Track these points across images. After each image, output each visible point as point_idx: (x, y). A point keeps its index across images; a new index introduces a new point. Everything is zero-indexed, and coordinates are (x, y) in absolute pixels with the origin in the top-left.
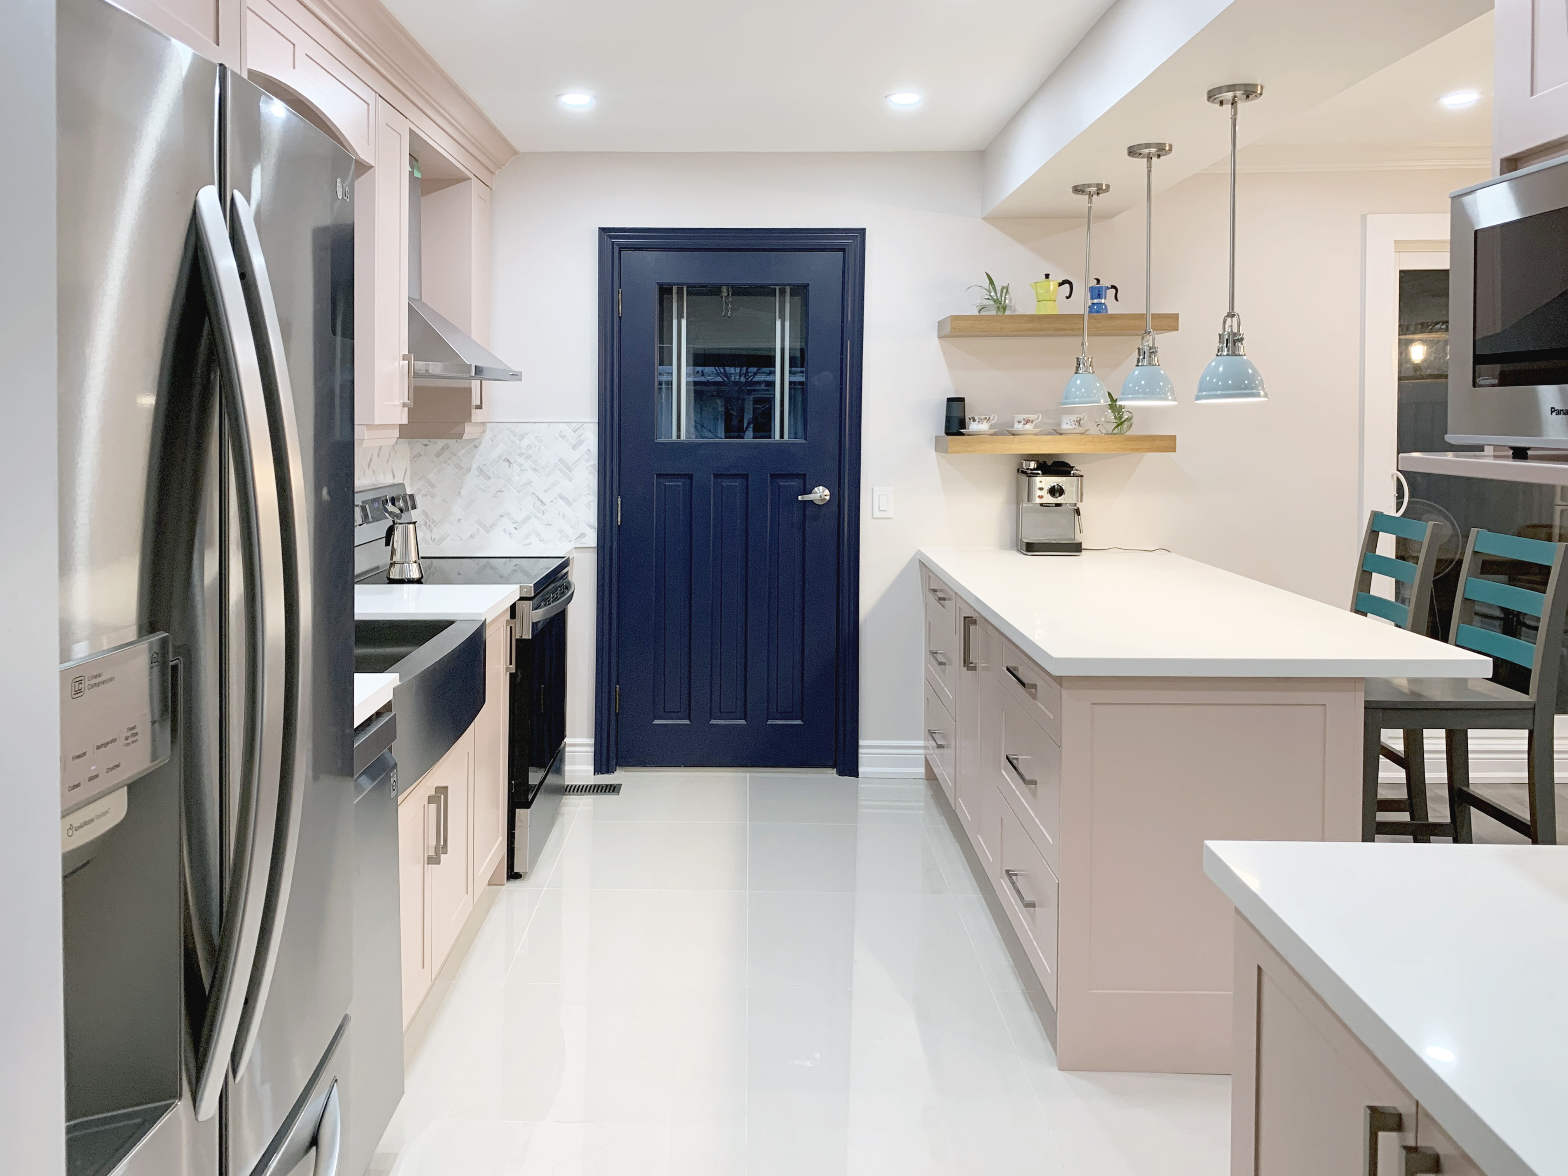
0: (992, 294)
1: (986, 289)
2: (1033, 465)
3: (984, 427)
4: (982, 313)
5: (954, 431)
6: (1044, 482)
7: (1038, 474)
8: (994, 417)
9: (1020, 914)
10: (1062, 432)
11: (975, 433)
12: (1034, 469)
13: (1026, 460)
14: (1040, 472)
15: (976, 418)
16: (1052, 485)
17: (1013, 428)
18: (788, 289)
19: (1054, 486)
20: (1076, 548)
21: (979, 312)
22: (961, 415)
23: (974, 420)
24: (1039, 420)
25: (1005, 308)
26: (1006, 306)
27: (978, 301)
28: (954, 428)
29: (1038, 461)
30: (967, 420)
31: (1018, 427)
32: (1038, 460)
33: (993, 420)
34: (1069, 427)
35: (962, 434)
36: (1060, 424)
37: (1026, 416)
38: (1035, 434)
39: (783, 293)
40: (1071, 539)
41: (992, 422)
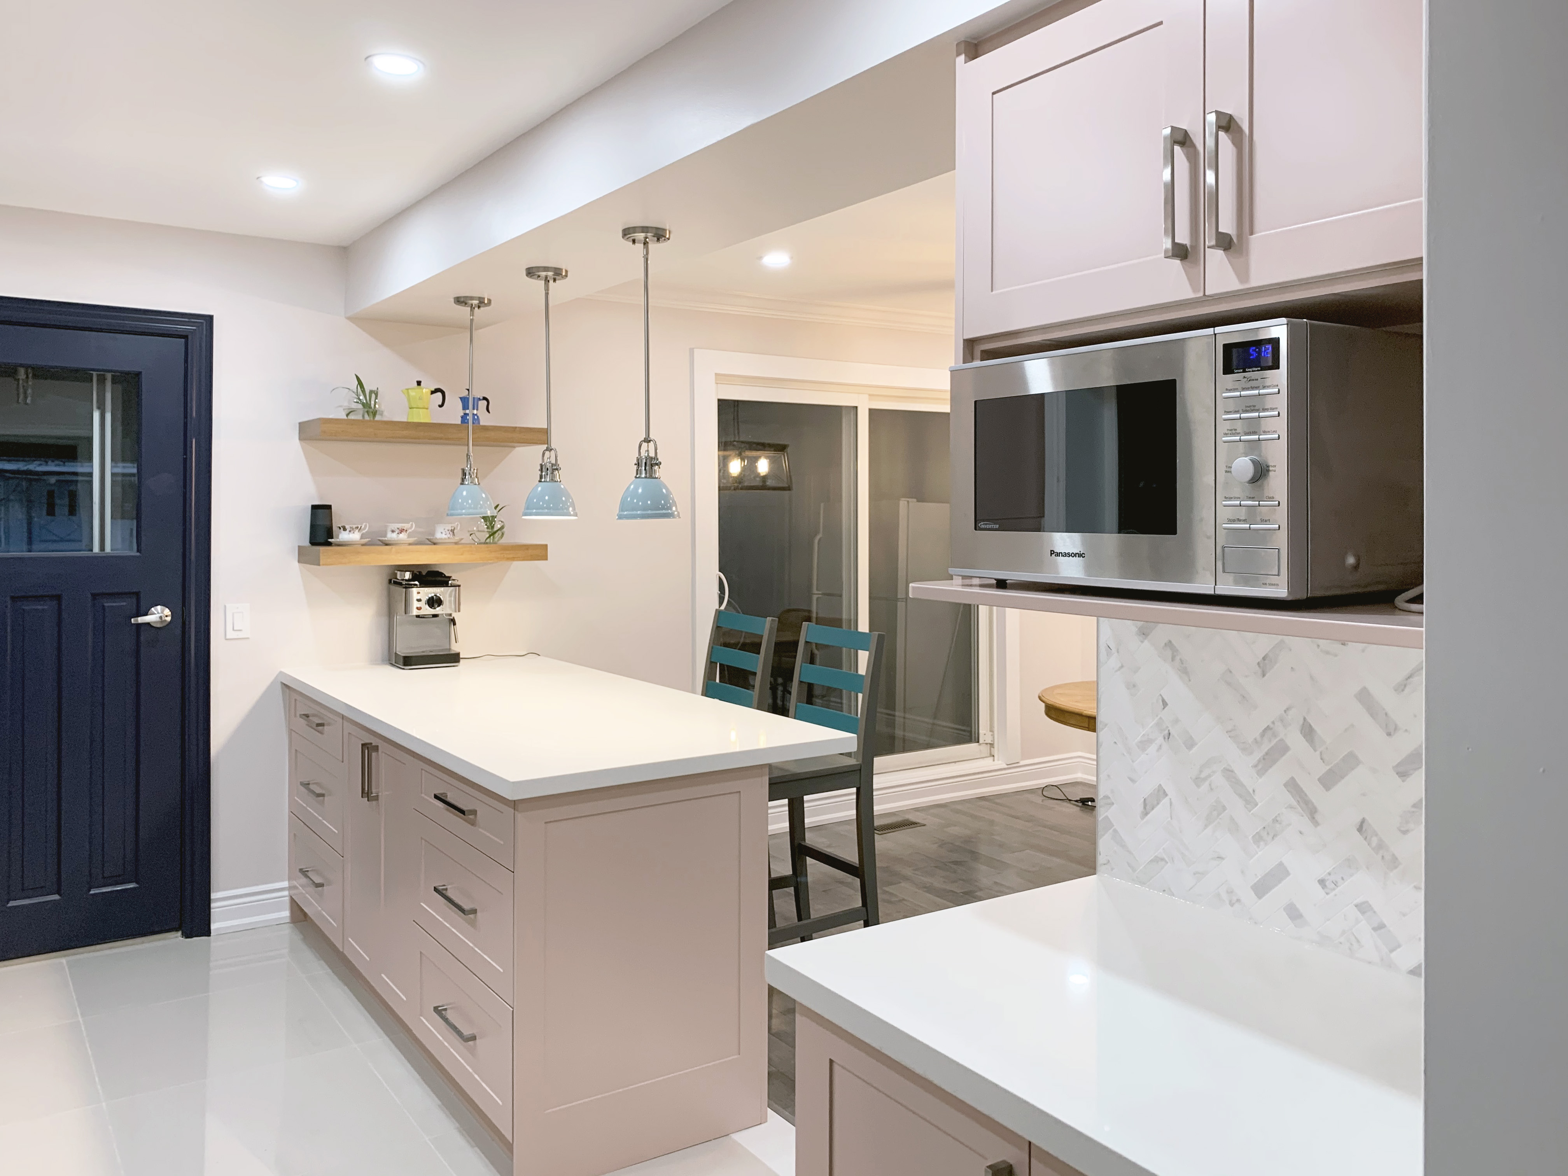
0: (361, 398)
1: (354, 392)
2: (408, 575)
3: (355, 536)
4: (351, 417)
5: (322, 541)
6: (420, 594)
7: (416, 585)
8: (366, 526)
9: (452, 1050)
10: (435, 541)
11: (344, 543)
12: (409, 580)
13: (400, 571)
14: (417, 583)
15: (347, 527)
16: (430, 596)
17: (386, 537)
18: (109, 376)
19: (432, 597)
20: (453, 659)
21: (347, 415)
22: (327, 523)
23: (345, 529)
24: (413, 529)
25: (375, 413)
26: (376, 411)
27: (346, 404)
28: (321, 538)
29: (413, 572)
30: (335, 528)
31: (391, 536)
32: (412, 570)
33: (365, 528)
34: (444, 536)
35: (330, 544)
36: (433, 535)
37: (400, 526)
38: (410, 544)
39: (102, 380)
40: (446, 650)
41: (364, 531)
